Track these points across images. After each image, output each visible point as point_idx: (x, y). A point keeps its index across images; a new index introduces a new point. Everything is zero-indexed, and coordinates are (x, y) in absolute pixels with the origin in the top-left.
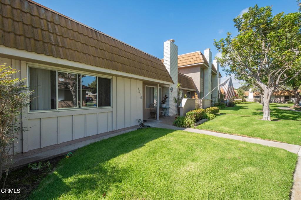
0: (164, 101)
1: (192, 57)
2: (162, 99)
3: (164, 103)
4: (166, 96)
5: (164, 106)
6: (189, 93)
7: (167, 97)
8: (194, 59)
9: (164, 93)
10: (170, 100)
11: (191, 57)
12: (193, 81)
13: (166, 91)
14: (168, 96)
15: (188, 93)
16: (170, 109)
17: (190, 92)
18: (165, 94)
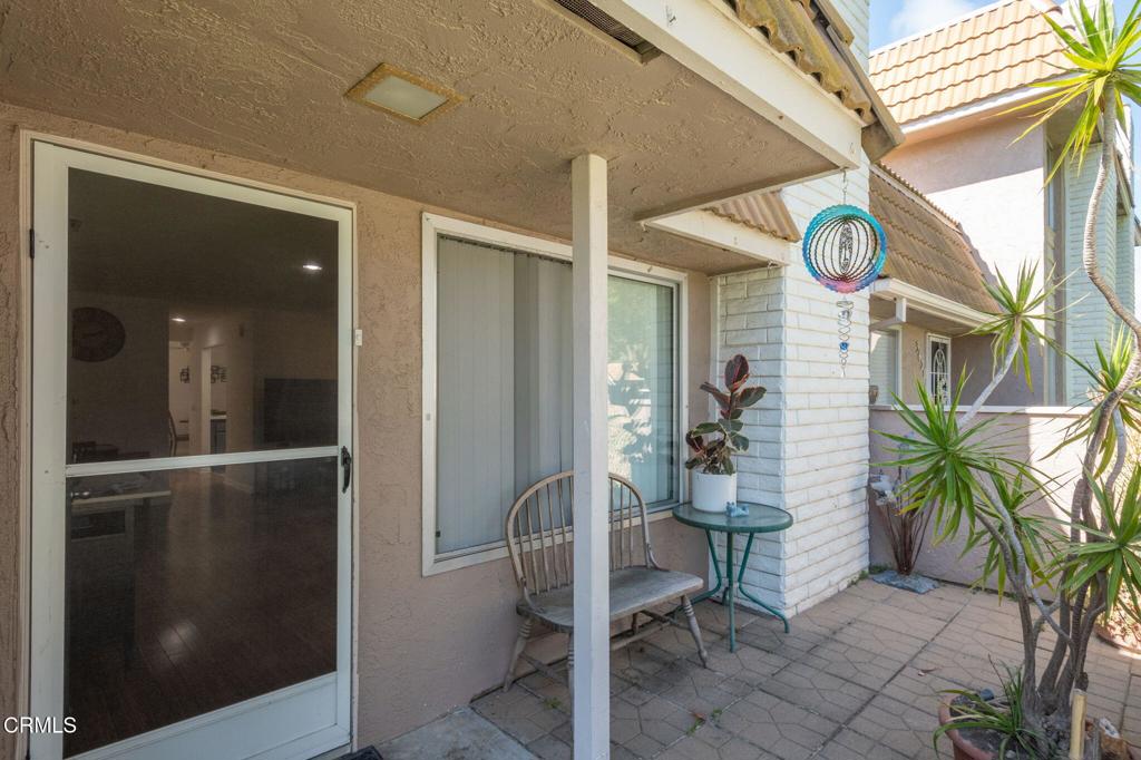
0: (712, 437)
1: (964, 51)
2: (698, 407)
3: (713, 458)
4: (739, 369)
5: (718, 493)
6: (945, 345)
7: (761, 391)
8: (990, 63)
9: (718, 338)
10: (789, 417)
11: (951, 56)
12: (975, 253)
13: (743, 322)
14: (765, 368)
15: (935, 346)
16: (791, 541)
17: (947, 341)
18: (731, 355)
